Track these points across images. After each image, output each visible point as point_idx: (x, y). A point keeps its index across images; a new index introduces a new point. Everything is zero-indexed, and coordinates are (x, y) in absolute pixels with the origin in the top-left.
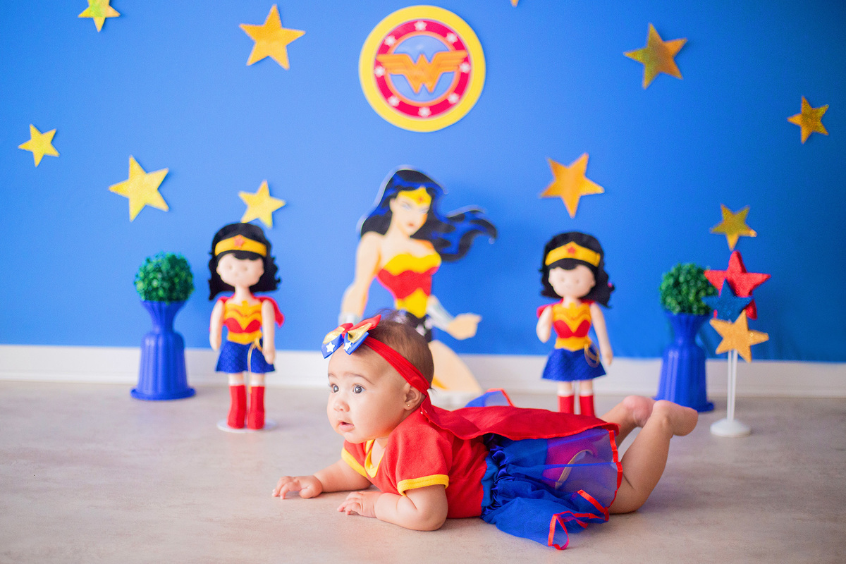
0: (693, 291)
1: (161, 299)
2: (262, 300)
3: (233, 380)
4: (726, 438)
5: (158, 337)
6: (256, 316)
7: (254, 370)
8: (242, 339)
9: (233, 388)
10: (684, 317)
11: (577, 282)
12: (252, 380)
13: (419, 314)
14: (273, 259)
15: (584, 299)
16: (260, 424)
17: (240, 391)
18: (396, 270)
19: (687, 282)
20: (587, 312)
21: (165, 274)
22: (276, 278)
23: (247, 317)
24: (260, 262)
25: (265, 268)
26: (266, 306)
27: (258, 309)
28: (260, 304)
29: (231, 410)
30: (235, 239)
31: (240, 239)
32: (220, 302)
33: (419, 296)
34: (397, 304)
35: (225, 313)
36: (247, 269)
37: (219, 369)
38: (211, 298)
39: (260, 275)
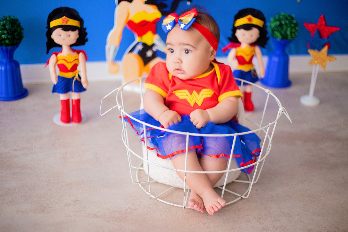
0: (289, 29)
1: (7, 45)
2: (78, 52)
3: (63, 97)
5: (6, 64)
6: (76, 62)
8: (69, 75)
9: (62, 101)
10: (283, 42)
11: (252, 36)
12: (74, 96)
13: (149, 43)
14: (85, 29)
15: (252, 45)
16: (79, 120)
17: (66, 103)
18: (137, 20)
19: (286, 24)
20: (254, 51)
21: (9, 31)
22: (85, 39)
23: (71, 63)
24: (77, 32)
25: (80, 34)
26: (81, 56)
27: (77, 58)
28: (77, 55)
29: (62, 112)
30: (62, 19)
31: (65, 18)
32: (54, 56)
33: (149, 34)
34: (138, 39)
35: (57, 61)
36: (69, 36)
37: (54, 91)
38: (48, 52)
39: (77, 39)
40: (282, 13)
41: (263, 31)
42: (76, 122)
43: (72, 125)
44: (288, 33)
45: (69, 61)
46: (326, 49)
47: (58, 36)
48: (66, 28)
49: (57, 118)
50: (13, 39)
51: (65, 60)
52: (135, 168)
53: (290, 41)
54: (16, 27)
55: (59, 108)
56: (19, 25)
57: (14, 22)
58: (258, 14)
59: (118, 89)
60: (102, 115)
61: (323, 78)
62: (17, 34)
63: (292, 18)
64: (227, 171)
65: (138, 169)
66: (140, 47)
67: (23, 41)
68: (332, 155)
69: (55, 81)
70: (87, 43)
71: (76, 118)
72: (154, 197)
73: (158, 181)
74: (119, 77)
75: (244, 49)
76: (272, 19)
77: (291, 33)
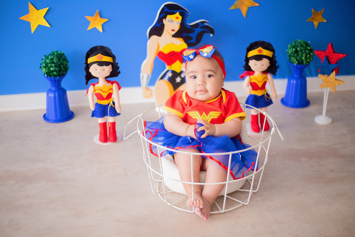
0: (304, 55)
1: (55, 76)
2: (112, 83)
3: (101, 120)
4: (323, 126)
5: (55, 92)
6: (110, 91)
7: (111, 115)
8: (105, 102)
9: (100, 124)
10: (299, 66)
11: (263, 65)
12: (110, 119)
13: (178, 71)
14: (117, 64)
15: (265, 72)
16: (115, 139)
17: (104, 125)
18: (166, 52)
19: (301, 50)
20: (266, 78)
21: (56, 64)
22: (118, 71)
23: (106, 92)
24: (110, 66)
25: (113, 68)
26: (115, 86)
27: (111, 88)
28: (112, 85)
29: (100, 134)
30: (97, 56)
31: (100, 55)
32: (92, 86)
34: (168, 68)
35: (95, 91)
36: (104, 70)
37: (93, 116)
38: (87, 84)
39: (110, 72)
40: (299, 41)
41: (272, 60)
42: (112, 141)
43: (109, 144)
44: (303, 58)
45: (104, 91)
46: (334, 72)
47: (94, 70)
48: (101, 64)
49: (96, 138)
50: (60, 71)
51: (101, 90)
52: (157, 180)
53: (306, 66)
54: (62, 61)
55: (98, 129)
56: (65, 59)
57: (61, 57)
58: (267, 46)
59: (139, 117)
60: (126, 139)
62: (63, 66)
63: (307, 45)
64: (227, 183)
65: (158, 181)
66: (170, 74)
67: (68, 72)
68: (332, 171)
69: (92, 108)
70: (119, 75)
71: (112, 138)
72: (170, 205)
73: (174, 191)
74: (153, 100)
75: (257, 77)
76: (289, 46)
77: (306, 59)
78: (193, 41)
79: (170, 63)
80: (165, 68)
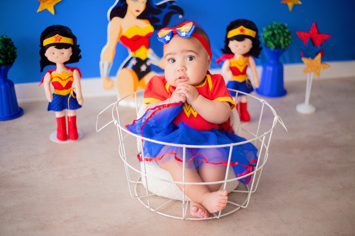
0: (282, 38)
1: (1, 65)
2: (72, 69)
3: (58, 114)
6: (70, 79)
7: (71, 108)
8: (64, 93)
9: (58, 119)
10: (276, 51)
11: (245, 47)
12: (69, 113)
15: (246, 55)
16: (76, 137)
17: (62, 120)
18: (130, 36)
19: (279, 33)
20: (248, 61)
21: (2, 50)
22: (79, 56)
23: (65, 80)
24: (70, 49)
25: (73, 51)
26: (75, 73)
27: (71, 75)
28: (72, 72)
29: (58, 130)
30: (55, 37)
31: (58, 36)
32: (48, 74)
33: (143, 49)
34: (131, 54)
35: (52, 79)
36: (63, 53)
37: (49, 109)
38: (42, 71)
39: (70, 56)
40: (275, 23)
41: (255, 41)
42: (72, 139)
43: (69, 142)
44: (282, 42)
45: (63, 79)
46: (319, 56)
47: (52, 54)
48: (59, 46)
49: (53, 136)
50: (7, 58)
51: (59, 78)
52: (134, 182)
53: (284, 50)
54: (9, 47)
55: (56, 126)
56: (12, 45)
57: (7, 42)
58: (250, 25)
59: (113, 105)
60: (99, 131)
61: (317, 85)
62: (10, 53)
63: (285, 28)
65: (136, 183)
66: (134, 62)
67: (16, 60)
69: (50, 100)
70: (80, 60)
71: (72, 135)
72: (153, 210)
73: (156, 194)
74: (114, 92)
75: (238, 60)
76: (264, 29)
77: (284, 42)
78: (160, 23)
79: (134, 50)
80: (127, 55)
